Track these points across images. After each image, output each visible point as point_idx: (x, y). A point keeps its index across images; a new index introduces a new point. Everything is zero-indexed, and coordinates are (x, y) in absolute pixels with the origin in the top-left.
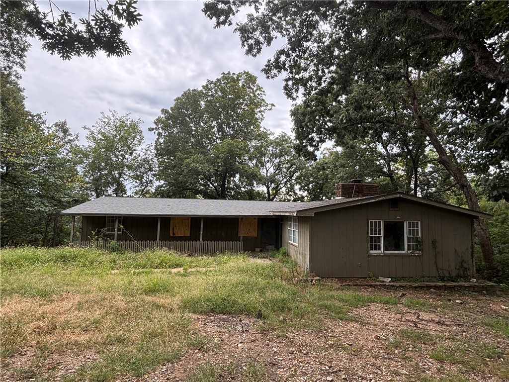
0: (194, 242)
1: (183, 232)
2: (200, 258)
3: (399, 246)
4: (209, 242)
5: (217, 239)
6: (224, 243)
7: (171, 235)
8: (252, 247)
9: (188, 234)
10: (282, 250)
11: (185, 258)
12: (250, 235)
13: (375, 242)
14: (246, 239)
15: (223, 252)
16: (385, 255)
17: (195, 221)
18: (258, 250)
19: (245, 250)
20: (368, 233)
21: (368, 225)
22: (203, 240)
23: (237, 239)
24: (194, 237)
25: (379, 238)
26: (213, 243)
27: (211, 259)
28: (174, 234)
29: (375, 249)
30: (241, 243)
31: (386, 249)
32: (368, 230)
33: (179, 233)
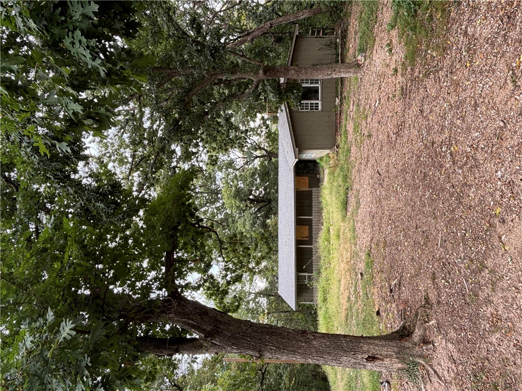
0: (313, 222)
1: (305, 231)
2: (324, 217)
3: (316, 91)
4: (313, 212)
5: (311, 207)
7: (308, 239)
8: (316, 182)
9: (307, 227)
10: (318, 161)
11: (324, 228)
12: (307, 182)
14: (311, 186)
15: (320, 203)
16: (322, 100)
17: (299, 223)
18: (318, 176)
19: (319, 187)
20: (308, 112)
21: (303, 112)
22: (312, 216)
23: (311, 192)
24: (309, 223)
25: (311, 104)
26: (313, 209)
27: (325, 210)
28: (307, 237)
29: (318, 106)
30: (313, 189)
31: (318, 99)
32: (306, 112)
33: (306, 233)
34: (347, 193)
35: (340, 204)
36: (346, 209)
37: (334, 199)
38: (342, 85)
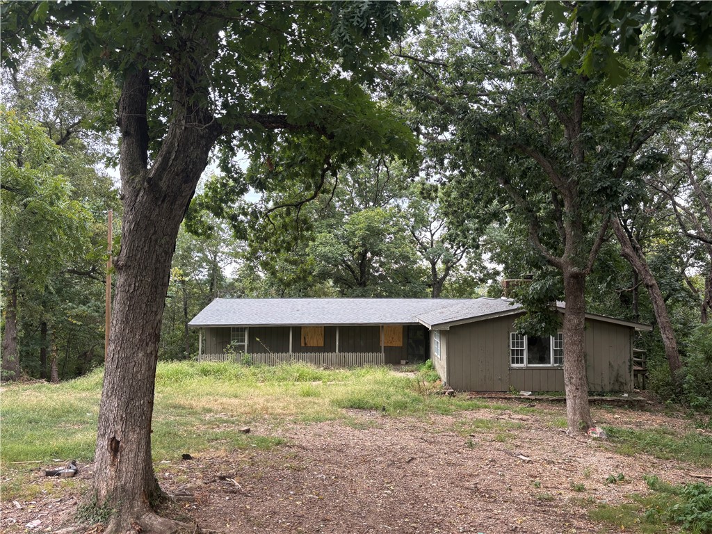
0: (330, 354)
1: (315, 341)
2: (337, 371)
3: (544, 359)
4: (346, 354)
5: (354, 350)
6: (362, 354)
7: (303, 345)
8: (394, 359)
9: (321, 344)
10: (428, 362)
11: (321, 371)
12: (394, 344)
13: (517, 354)
14: (389, 350)
15: (361, 365)
16: (528, 369)
17: (329, 331)
18: (403, 362)
19: (386, 363)
20: (509, 346)
21: (509, 338)
22: (340, 351)
23: (378, 350)
24: (328, 347)
25: (522, 351)
26: (350, 354)
27: (349, 373)
28: (305, 344)
29: (517, 363)
30: (383, 354)
31: (529, 362)
32: (509, 343)
33: (312, 342)
34: (376, 409)
35: (360, 397)
36: (351, 407)
37: (368, 387)
38: (552, 401)
